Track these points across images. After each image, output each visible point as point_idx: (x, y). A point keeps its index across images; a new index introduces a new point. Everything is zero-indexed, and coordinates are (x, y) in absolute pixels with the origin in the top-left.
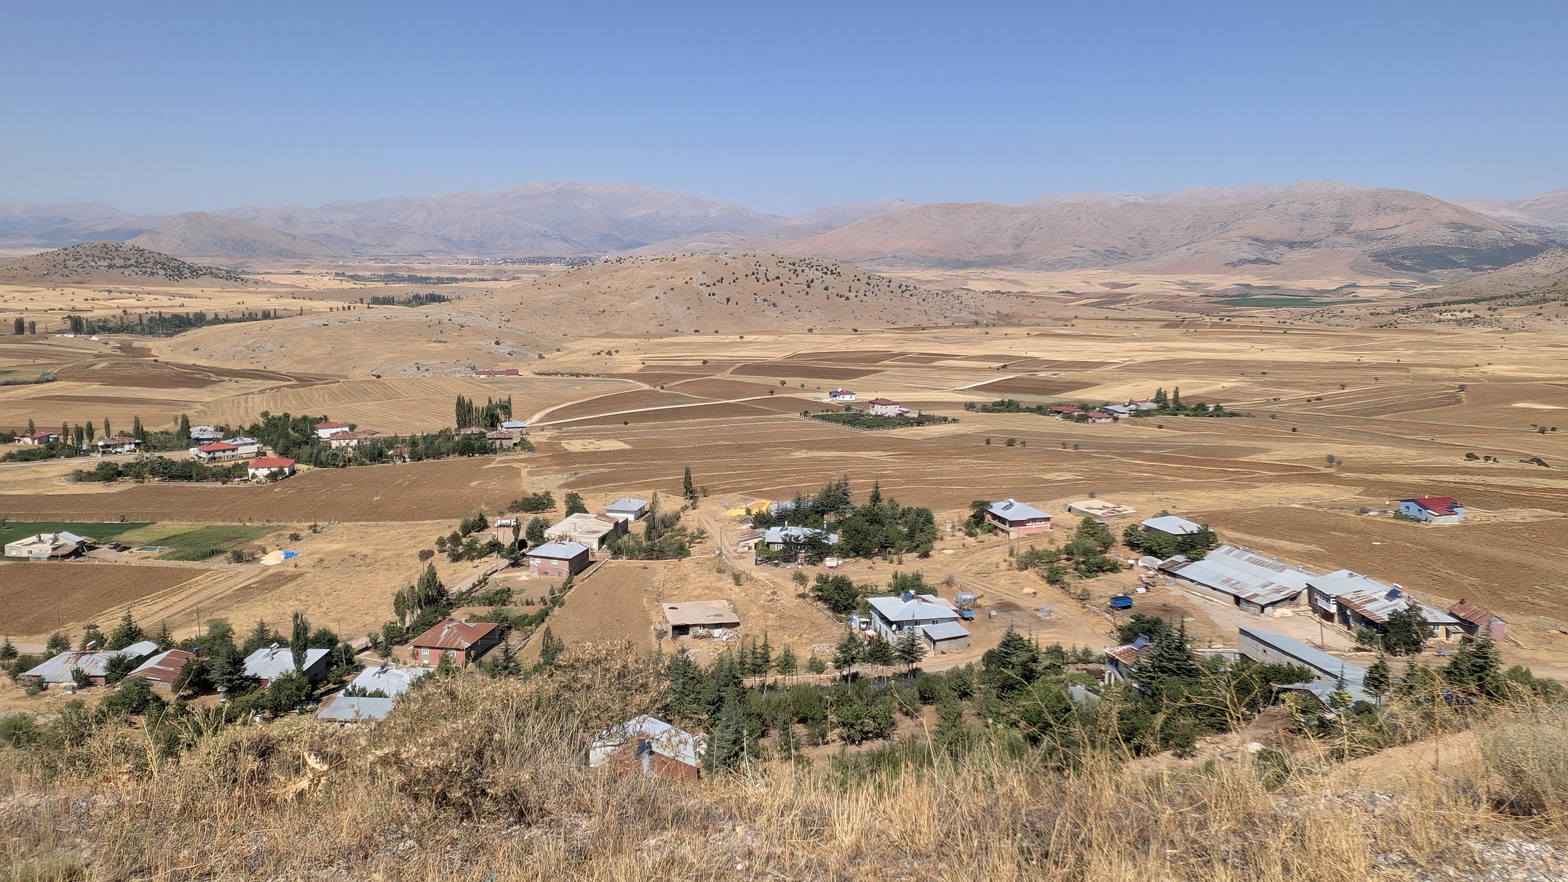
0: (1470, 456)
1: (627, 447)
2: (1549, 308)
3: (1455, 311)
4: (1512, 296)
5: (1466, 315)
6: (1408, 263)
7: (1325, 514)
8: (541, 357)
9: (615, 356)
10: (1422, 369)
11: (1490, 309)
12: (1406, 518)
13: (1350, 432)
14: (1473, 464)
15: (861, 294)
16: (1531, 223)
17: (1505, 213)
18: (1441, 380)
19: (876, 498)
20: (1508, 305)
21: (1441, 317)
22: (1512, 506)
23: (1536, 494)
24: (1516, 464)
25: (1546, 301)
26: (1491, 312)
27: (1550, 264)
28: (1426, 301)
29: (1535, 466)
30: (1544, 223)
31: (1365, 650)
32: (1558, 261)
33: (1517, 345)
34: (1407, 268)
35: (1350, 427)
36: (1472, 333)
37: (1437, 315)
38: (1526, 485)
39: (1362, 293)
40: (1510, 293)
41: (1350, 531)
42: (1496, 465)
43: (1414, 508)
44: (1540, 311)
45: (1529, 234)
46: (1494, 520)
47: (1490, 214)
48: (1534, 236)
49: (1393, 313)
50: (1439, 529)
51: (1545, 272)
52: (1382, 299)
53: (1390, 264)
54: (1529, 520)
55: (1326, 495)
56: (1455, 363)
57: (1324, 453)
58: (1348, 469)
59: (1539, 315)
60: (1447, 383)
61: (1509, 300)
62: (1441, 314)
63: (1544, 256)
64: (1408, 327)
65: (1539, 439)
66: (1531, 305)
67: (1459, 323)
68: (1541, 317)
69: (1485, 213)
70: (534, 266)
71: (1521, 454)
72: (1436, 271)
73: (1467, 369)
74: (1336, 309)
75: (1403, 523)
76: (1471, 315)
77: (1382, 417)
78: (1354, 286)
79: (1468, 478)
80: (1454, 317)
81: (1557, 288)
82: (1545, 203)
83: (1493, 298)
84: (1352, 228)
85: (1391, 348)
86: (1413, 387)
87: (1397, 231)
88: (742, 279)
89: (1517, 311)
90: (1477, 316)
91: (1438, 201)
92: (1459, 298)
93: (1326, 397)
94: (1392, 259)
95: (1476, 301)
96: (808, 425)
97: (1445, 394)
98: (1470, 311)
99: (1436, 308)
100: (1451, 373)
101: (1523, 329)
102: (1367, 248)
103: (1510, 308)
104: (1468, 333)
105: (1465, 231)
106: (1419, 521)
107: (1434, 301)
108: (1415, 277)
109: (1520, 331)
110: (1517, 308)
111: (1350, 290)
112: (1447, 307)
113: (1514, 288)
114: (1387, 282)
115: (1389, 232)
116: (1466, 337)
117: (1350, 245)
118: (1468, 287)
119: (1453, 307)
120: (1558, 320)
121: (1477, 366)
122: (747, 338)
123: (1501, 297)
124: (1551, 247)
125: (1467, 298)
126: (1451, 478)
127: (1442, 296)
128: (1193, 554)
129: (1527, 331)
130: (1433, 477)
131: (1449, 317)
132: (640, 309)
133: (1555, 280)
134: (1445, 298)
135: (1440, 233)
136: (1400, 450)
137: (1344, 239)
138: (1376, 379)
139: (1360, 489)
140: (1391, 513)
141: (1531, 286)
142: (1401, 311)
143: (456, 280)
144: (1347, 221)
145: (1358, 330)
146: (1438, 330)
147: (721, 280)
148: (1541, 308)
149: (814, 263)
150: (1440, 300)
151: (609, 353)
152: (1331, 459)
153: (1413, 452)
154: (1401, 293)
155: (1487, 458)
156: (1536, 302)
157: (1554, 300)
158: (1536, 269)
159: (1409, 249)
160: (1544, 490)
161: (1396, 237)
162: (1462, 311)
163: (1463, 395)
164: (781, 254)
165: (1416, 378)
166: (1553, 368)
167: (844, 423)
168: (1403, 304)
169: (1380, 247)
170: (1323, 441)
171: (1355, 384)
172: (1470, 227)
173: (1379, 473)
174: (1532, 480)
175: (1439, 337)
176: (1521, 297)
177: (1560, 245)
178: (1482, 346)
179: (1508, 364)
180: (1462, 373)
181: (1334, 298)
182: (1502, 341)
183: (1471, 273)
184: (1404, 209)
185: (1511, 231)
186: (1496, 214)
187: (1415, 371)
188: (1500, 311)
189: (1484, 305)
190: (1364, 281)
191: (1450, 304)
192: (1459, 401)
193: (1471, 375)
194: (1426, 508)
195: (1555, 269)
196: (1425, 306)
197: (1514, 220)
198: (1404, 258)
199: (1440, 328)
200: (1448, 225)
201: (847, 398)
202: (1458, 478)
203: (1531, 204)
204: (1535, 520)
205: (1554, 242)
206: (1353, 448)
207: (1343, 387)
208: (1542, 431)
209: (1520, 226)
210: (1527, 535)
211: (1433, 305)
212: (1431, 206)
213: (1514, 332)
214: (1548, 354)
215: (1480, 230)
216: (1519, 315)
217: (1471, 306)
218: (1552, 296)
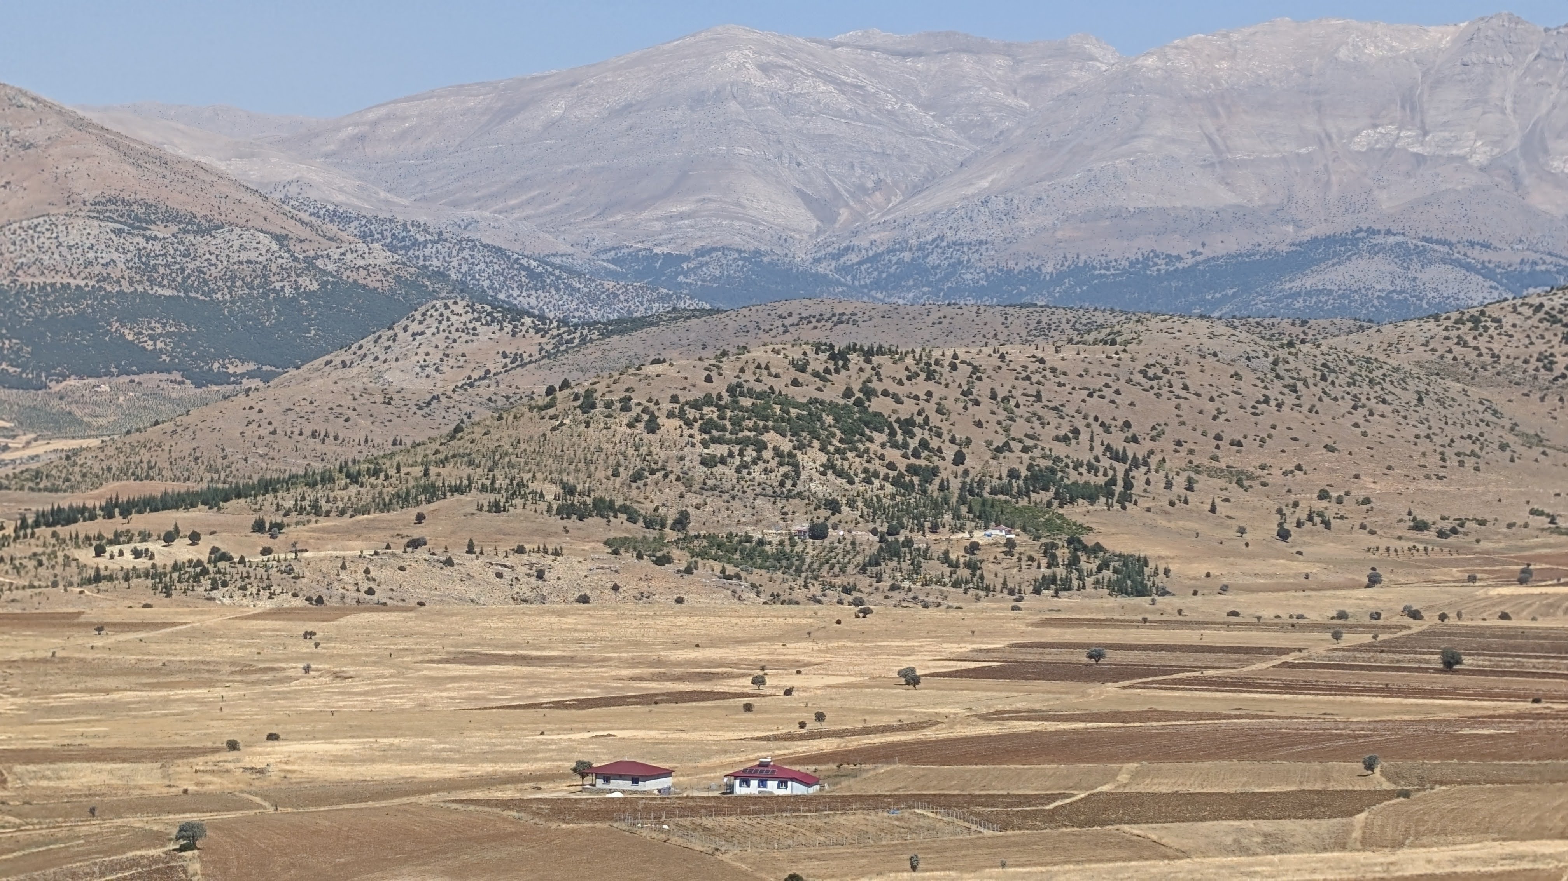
2: (445, 517)
3: (145, 537)
4: (327, 479)
5: (182, 551)
10: (45, 768)
11: (259, 527)
16: (367, 208)
18: (117, 810)
20: (316, 508)
21: (103, 562)
25: (432, 492)
26: (264, 540)
27: (435, 358)
28: (44, 503)
30: (406, 208)
32: (459, 348)
33: (354, 660)
36: (211, 621)
37: (86, 556)
40: (318, 466)
44: (417, 532)
45: (362, 247)
47: (233, 167)
59: (415, 544)
60: (137, 822)
61: (320, 492)
62: (99, 552)
63: (414, 327)
66: (386, 507)
67: (163, 582)
68: (422, 553)
69: (222, 166)
73: (199, 762)
80: (143, 563)
81: (460, 444)
82: (404, 135)
86: (19, 845)
89: (346, 533)
90: (219, 556)
91: (60, 113)
95: (213, 499)
97: (135, 863)
98: (195, 538)
100: (147, 778)
101: (369, 600)
103: (324, 522)
104: (196, 621)
105: (157, 231)
107: (66, 501)
109: (360, 606)
110: (346, 520)
112: (118, 523)
113: (330, 447)
119: (138, 522)
120: (474, 565)
121: (233, 746)
124: (434, 295)
125: (181, 487)
127: (98, 480)
129: (381, 606)
131: (128, 560)
133: (454, 419)
135: (74, 237)
141: (382, 438)
146: (92, 614)
148: (420, 518)
150: (93, 498)
157: (458, 489)
162: (169, 538)
163: (192, 863)
165: (30, 806)
172: (172, 217)
175: (99, 642)
177: (462, 288)
178: (244, 669)
179: (327, 736)
180: (184, 778)
182: (307, 647)
183: (190, 390)
185: (306, 233)
186: (254, 171)
188: (293, 533)
189: (238, 512)
191: (127, 509)
193: (216, 784)
195: (452, 376)
196: (42, 520)
197: (313, 195)
199: (101, 605)
200: (100, 209)
203: (361, 138)
205: (441, 275)
209: (334, 216)
211: (67, 517)
212: (37, 133)
213: (344, 611)
214: (454, 692)
215: (209, 228)
216: (352, 549)
217: (199, 516)
218: (451, 474)
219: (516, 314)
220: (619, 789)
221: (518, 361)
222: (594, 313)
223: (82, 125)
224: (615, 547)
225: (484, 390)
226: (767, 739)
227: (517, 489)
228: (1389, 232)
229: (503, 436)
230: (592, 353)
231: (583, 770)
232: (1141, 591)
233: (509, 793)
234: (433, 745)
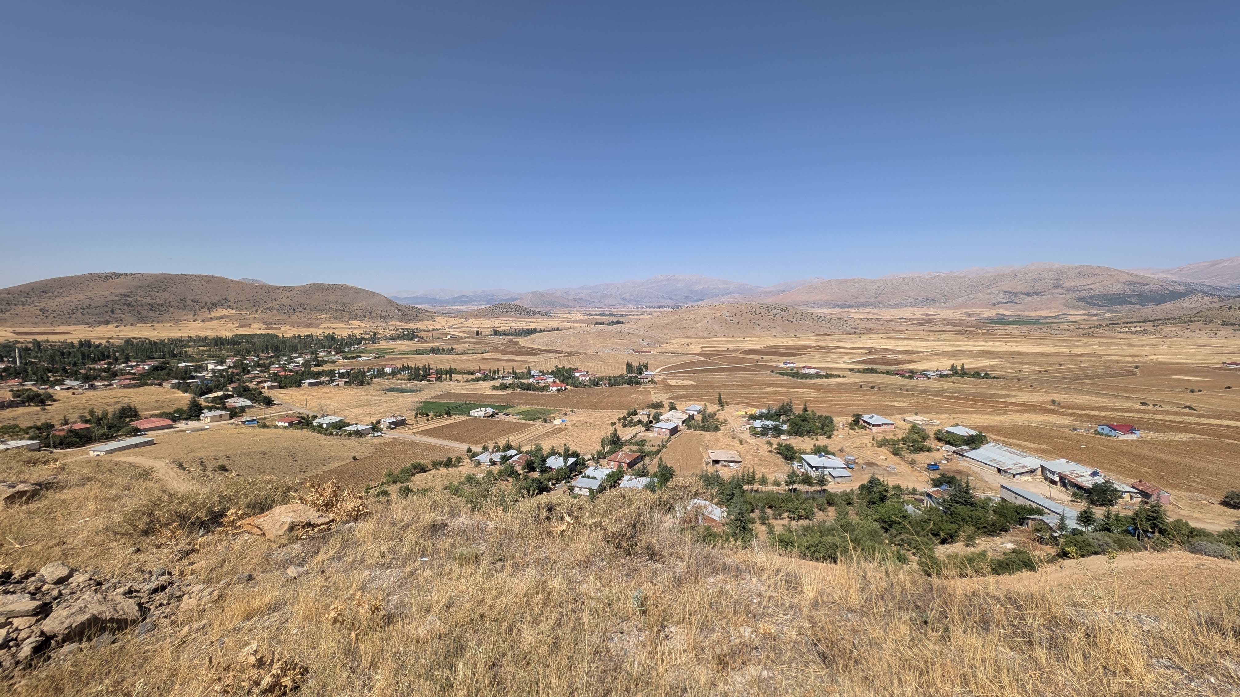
0: (1143, 404)
1: (695, 383)
3: (1131, 327)
4: (1169, 319)
5: (1138, 329)
6: (1099, 302)
7: (1051, 430)
8: (660, 346)
9: (690, 346)
10: (1109, 357)
11: (1154, 326)
12: (1102, 434)
13: (1065, 388)
14: (1145, 408)
15: (798, 320)
16: (1181, 281)
17: (1162, 276)
18: (1123, 363)
19: (805, 410)
20: (1166, 323)
22: (1173, 432)
23: (1189, 426)
24: (1174, 409)
25: (1192, 321)
26: (1155, 328)
27: (1194, 302)
28: (1111, 322)
29: (1188, 410)
30: (1189, 280)
31: (1077, 502)
32: (1200, 300)
33: (1173, 345)
34: (1099, 305)
35: (1064, 386)
36: (1143, 339)
37: (1119, 329)
38: (1181, 420)
39: (1070, 318)
40: (1167, 318)
41: (1066, 439)
42: (1161, 409)
43: (1107, 430)
44: (1188, 327)
45: (1179, 286)
46: (1161, 438)
47: (1153, 276)
48: (1183, 287)
49: (1091, 328)
50: (1124, 441)
51: (1191, 306)
52: (1084, 320)
53: (1088, 303)
54: (1184, 439)
55: (1051, 420)
56: (1131, 354)
57: (1050, 399)
58: (1064, 407)
59: (1187, 329)
60: (1126, 364)
61: (1167, 321)
62: (1122, 329)
63: (1190, 297)
64: (1100, 335)
65: (1190, 396)
66: (1181, 323)
67: (1134, 333)
68: (1189, 330)
69: (1150, 276)
70: (658, 309)
71: (1178, 404)
72: (1118, 306)
73: (1139, 357)
74: (1055, 326)
75: (1100, 436)
76: (1142, 329)
77: (1085, 381)
78: (1066, 314)
79: (1143, 415)
80: (1130, 330)
81: (1199, 314)
82: (1189, 270)
83: (1155, 320)
84: (1064, 286)
85: (1090, 346)
86: (1104, 366)
87: (1091, 286)
88: (745, 314)
89: (1172, 327)
90: (1145, 330)
91: (1118, 270)
92: (1133, 320)
93: (1050, 370)
94: (1089, 300)
95: (1144, 322)
96: (774, 377)
97: (1126, 370)
98: (1141, 327)
99: (1118, 325)
100: (1129, 359)
101: (1177, 336)
102: (1073, 295)
103: (1168, 325)
104: (1140, 338)
105: (1136, 285)
106: (1110, 436)
108: (1104, 310)
109: (1174, 337)
110: (1172, 325)
111: (1064, 316)
112: (1125, 325)
113: (1170, 315)
114: (1087, 312)
115: (1087, 287)
116: (1139, 340)
117: (1063, 294)
118: (1139, 315)
119: (1129, 325)
120: (1200, 332)
121: (1146, 356)
122: (746, 339)
123: (1161, 319)
124: (1194, 293)
125: (1138, 320)
126: (1131, 415)
128: (973, 446)
129: (1179, 337)
130: (1119, 414)
131: (1127, 330)
132: (701, 326)
133: (1197, 311)
134: (1124, 320)
135: (1119, 287)
136: (1097, 399)
137: (1060, 291)
138: (1081, 362)
139: (1073, 418)
140: (1092, 431)
141: (1181, 313)
142: (1096, 327)
143: (627, 315)
144: (1060, 282)
145: (1069, 337)
147: (735, 315)
148: (1189, 325)
149: (777, 306)
150: (1121, 321)
151: (688, 345)
152: (1054, 402)
153: (1105, 400)
154: (1095, 318)
155: (1155, 405)
156: (1185, 322)
157: (1198, 321)
158: (1184, 305)
159: (1100, 295)
160: (1195, 424)
161: (1091, 289)
162: (1135, 327)
163: (1137, 371)
164: (762, 303)
165: (1106, 361)
166: (1199, 357)
167: (790, 376)
168: (1097, 323)
169: (1082, 294)
170: (1049, 393)
171: (1067, 364)
172: (1139, 283)
173: (1084, 410)
174: (1186, 417)
175: (1121, 341)
176: (1175, 319)
177: (1201, 292)
178: (1149, 345)
179: (1167, 355)
180: (1136, 359)
181: (1053, 321)
182: (1163, 343)
183: (1141, 307)
184: (1095, 275)
185: (1167, 285)
186: (1156, 276)
188: (1161, 327)
189: (1151, 324)
190: (1072, 312)
191: (1127, 323)
192: (1136, 374)
193: (1143, 361)
194: (1115, 430)
195: (1197, 304)
196: (1110, 324)
197: (1168, 279)
198: (1096, 300)
199: (1121, 336)
200: (1124, 283)
201: (792, 365)
202: (1136, 415)
203: (1180, 270)
204: (1188, 440)
205: (1196, 290)
206: (1068, 396)
207: (1061, 365)
208: (1192, 391)
209: (1173, 282)
210: (1183, 448)
211: (1116, 324)
212: (1113, 273)
213: (1171, 338)
214: (1194, 350)
215: (1147, 285)
216: (1173, 329)
217: (1142, 324)
218: (1196, 319)
219: (1213, 295)
220: (1232, 366)
221: (1214, 302)
222: (1232, 295)
223: (1122, 272)
224: (1235, 330)
225: (1205, 307)
227: (1211, 321)
229: (1209, 313)
230: (1231, 301)
231: (1224, 363)
233: (1206, 365)
234: (1189, 358)
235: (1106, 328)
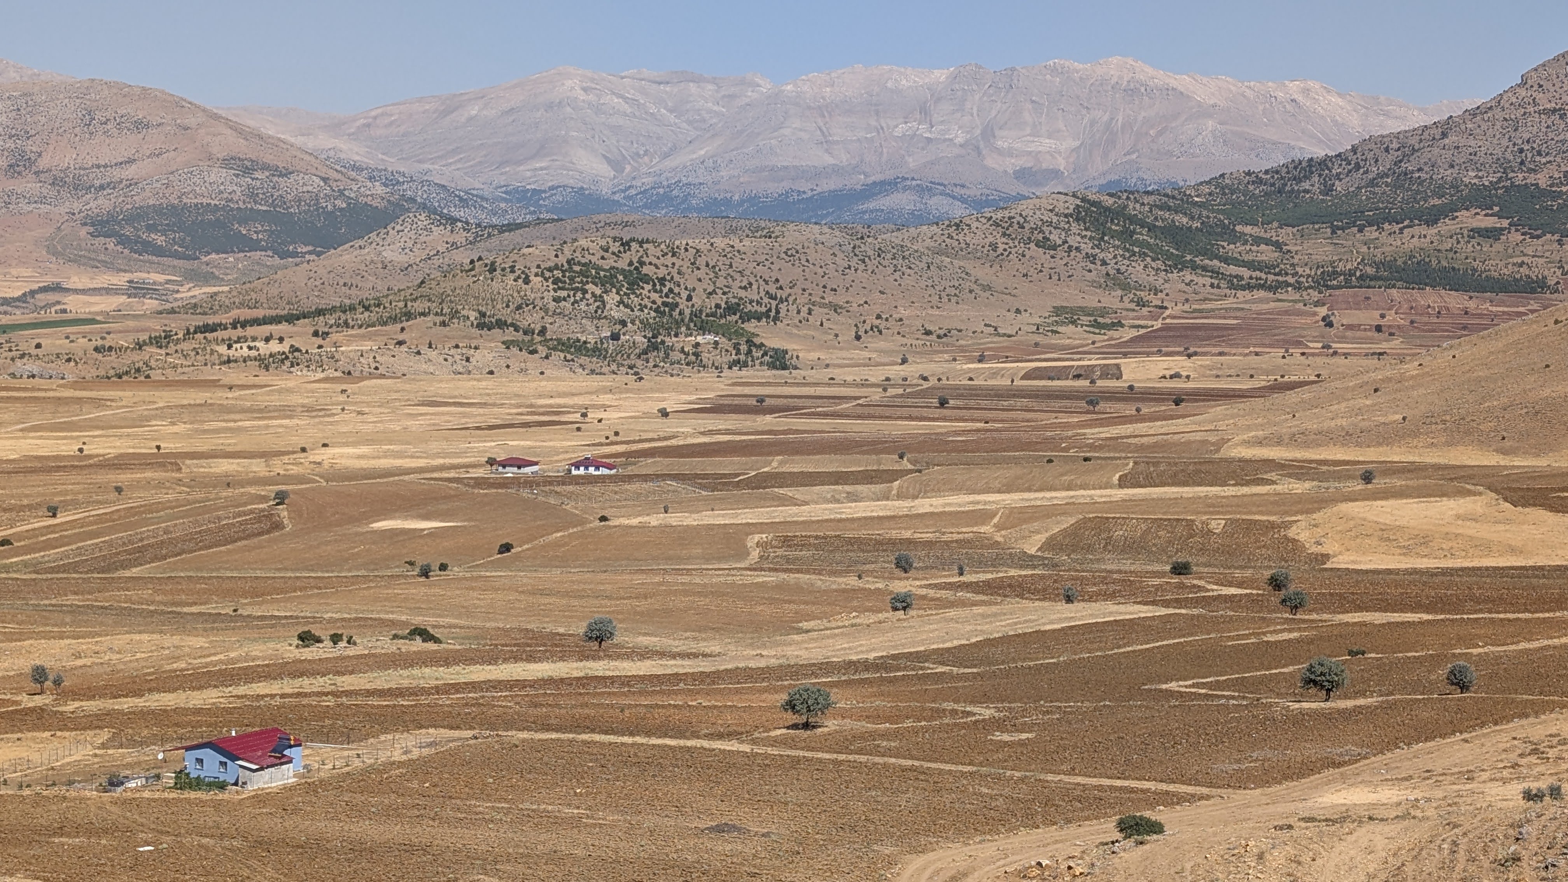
0: (307, 638)
2: (416, 329)
3: (254, 339)
4: (352, 308)
5: (275, 347)
6: (160, 240)
7: (38, 800)
10: (203, 462)
11: (316, 334)
12: (198, 784)
13: (74, 610)
14: (311, 653)
16: (372, 163)
17: (323, 142)
18: (242, 484)
20: (346, 324)
21: (231, 352)
22: (386, 731)
23: (424, 700)
24: (385, 645)
25: (409, 316)
26: (319, 341)
27: (410, 244)
28: (199, 321)
29: (418, 645)
30: (393, 164)
32: (423, 239)
33: (368, 404)
34: (159, 252)
35: (73, 599)
36: (291, 384)
37: (222, 349)
38: (405, 683)
39: (76, 305)
40: (347, 302)
41: (91, 831)
42: (352, 651)
43: (212, 761)
44: (401, 337)
45: (369, 184)
46: (357, 763)
47: (299, 141)
48: (379, 189)
49: (140, 346)
50: (261, 799)
51: (403, 259)
52: (118, 315)
53: (123, 241)
54: (415, 753)
55: (35, 757)
56: (264, 448)
57: (25, 664)
58: (76, 694)
59: (400, 343)
60: (252, 490)
61: (349, 316)
62: (230, 347)
63: (398, 227)
64: (171, 375)
65: (419, 590)
66: (385, 324)
67: (264, 363)
68: (404, 348)
69: (292, 140)
71: (393, 623)
72: (213, 256)
73: (286, 459)
74: (25, 340)
75: (193, 795)
76: (285, 347)
77: (135, 571)
78: (57, 288)
79: (307, 684)
80: (254, 353)
81: (423, 290)
82: (391, 123)
83: (320, 312)
84: (43, 163)
85: (141, 421)
86: (189, 503)
87: (130, 172)
89: (363, 337)
90: (294, 349)
91: (204, 110)
92: (259, 313)
93: (20, 536)
94: (128, 231)
95: (290, 319)
97: (251, 512)
98: (281, 340)
99: (220, 334)
100: (258, 467)
101: (376, 373)
102: (76, 206)
103: (351, 332)
104: (283, 384)
105: (257, 175)
106: (222, 786)
107: (211, 320)
108: (174, 270)
109: (371, 376)
110: (363, 331)
111: (51, 297)
112: (239, 332)
113: (354, 292)
114: (120, 280)
115: (117, 174)
116: (280, 391)
117: (43, 200)
118: (274, 291)
119: (250, 331)
120: (432, 354)
121: (304, 450)
123: (333, 309)
124: (408, 210)
125: (273, 313)
126: (274, 687)
127: (228, 309)
129: (383, 376)
130: (242, 690)
131: (245, 352)
133: (420, 277)
134: (235, 313)
135: (213, 178)
136: (176, 639)
137: (28, 185)
138: (119, 490)
139: (105, 735)
140: (169, 777)
141: (381, 286)
142: (156, 341)
144: (31, 147)
145: (74, 385)
146: (226, 380)
148: (403, 329)
150: (225, 318)
152: (39, 674)
153: (199, 642)
154: (151, 304)
155: (336, 639)
156: (394, 319)
157: (423, 314)
158: (388, 254)
159: (158, 210)
160: (437, 690)
161: (132, 183)
162: (267, 340)
163: (283, 512)
165: (195, 482)
166: (434, 447)
168: (156, 326)
169: (101, 204)
170: (20, 637)
171: (75, 504)
172: (265, 167)
173: (139, 694)
174: (416, 672)
175: (230, 395)
176: (367, 308)
177: (424, 207)
178: (309, 409)
179: (355, 444)
180: (278, 467)
181: (18, 316)
182: (342, 398)
183: (277, 261)
184: (140, 125)
185: (339, 177)
186: (310, 143)
187: (191, 467)
188: (334, 337)
189: (305, 326)
190: (78, 279)
191: (244, 324)
192: (278, 526)
193: (295, 470)
194: (234, 758)
195: (419, 254)
196: (199, 330)
197: (343, 156)
198: (151, 228)
199: (231, 375)
200: (228, 162)
202: (288, 686)
203: (368, 125)
204: (426, 751)
205: (412, 200)
206: (84, 644)
207: (53, 512)
208: (425, 573)
209: (354, 168)
210: (415, 785)
211: (213, 328)
212: (191, 121)
213: (362, 379)
214: (421, 421)
215: (286, 173)
216: (367, 345)
217: (282, 328)
218: (419, 306)
219: (453, 221)
220: (510, 472)
221: (455, 246)
222: (495, 220)
223: (216, 117)
224: (508, 345)
225: (436, 262)
226: (588, 445)
227: (454, 314)
228: (913, 179)
229: (447, 286)
230: (494, 241)
231: (491, 462)
232: (784, 367)
233: (452, 474)
234: (411, 449)
235: (186, 346)
